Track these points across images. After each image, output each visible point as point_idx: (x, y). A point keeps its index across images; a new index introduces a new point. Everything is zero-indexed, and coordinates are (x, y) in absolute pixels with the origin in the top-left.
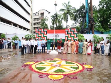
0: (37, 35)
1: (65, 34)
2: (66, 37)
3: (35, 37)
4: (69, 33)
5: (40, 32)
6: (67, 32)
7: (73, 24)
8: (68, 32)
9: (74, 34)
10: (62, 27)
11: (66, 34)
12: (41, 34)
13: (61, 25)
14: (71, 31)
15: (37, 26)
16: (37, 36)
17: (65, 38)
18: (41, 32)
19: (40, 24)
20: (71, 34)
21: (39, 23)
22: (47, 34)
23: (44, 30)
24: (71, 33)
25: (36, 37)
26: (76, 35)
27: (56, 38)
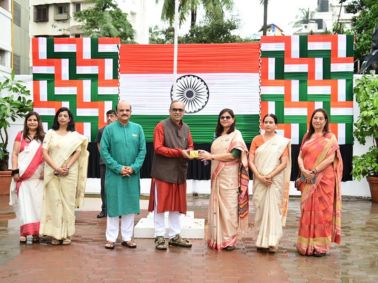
0: (43, 84)
1: (256, 77)
2: (264, 99)
3: (30, 97)
4: (288, 68)
5: (65, 63)
6: (272, 62)
7: (302, 16)
8: (281, 58)
9: (327, 74)
10: (233, 33)
11: (264, 76)
12: (73, 75)
13: (227, 17)
14: (305, 53)
15: (60, 26)
16: (44, 96)
17: (255, 110)
18: (73, 59)
19: (78, 15)
20: (304, 78)
21: (72, 9)
22: (122, 77)
23: (94, 44)
24: (303, 68)
25: (37, 102)
26: (342, 84)
27: (189, 109)
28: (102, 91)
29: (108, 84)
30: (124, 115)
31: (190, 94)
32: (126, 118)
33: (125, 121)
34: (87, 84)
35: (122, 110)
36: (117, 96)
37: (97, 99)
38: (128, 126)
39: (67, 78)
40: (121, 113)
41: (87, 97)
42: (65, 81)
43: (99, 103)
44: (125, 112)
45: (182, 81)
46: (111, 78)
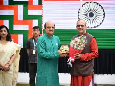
22: (45, 3)
27: (91, 25)
28: (31, 13)
29: (35, 8)
30: (51, 31)
31: (91, 15)
32: (51, 33)
33: (51, 35)
34: (21, 8)
35: (50, 27)
36: (41, 16)
37: (28, 18)
38: (52, 38)
39: (7, 4)
40: (49, 29)
41: (21, 17)
42: (6, 6)
43: (29, 21)
44: (51, 29)
45: (86, 6)
46: (37, 4)
